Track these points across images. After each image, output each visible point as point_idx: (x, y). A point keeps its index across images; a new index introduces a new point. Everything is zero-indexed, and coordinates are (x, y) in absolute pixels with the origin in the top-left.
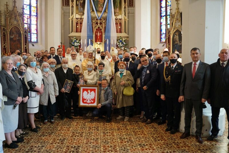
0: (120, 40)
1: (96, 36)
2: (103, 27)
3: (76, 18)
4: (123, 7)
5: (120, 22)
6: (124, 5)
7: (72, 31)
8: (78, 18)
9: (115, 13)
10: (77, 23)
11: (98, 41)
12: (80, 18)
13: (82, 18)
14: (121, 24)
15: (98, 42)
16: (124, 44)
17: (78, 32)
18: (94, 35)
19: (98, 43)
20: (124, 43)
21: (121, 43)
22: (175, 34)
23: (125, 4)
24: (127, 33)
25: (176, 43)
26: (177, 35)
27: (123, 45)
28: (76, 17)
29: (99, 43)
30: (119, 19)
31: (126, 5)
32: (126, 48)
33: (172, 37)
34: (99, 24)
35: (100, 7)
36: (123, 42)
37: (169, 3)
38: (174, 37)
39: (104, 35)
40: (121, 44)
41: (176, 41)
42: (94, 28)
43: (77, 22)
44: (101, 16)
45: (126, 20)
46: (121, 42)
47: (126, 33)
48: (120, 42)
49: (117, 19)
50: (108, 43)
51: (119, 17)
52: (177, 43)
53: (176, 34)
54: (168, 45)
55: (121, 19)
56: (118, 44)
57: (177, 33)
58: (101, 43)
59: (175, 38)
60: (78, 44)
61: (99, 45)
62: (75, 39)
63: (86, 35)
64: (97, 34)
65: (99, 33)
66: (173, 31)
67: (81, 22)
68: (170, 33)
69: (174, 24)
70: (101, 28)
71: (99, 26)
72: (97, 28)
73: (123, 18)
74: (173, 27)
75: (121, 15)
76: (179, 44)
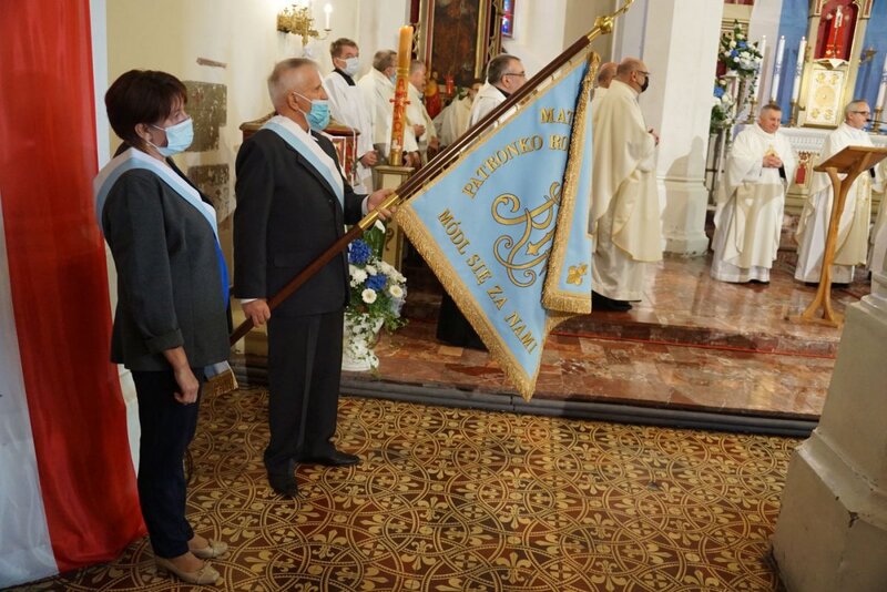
1: (827, 25)
11: (829, 52)
15: (830, 56)
18: (816, 22)
19: (831, 61)
29: (835, 62)
39: (865, 22)
50: (886, 65)
58: (845, 62)
60: (758, 59)
61: (829, 74)
62: (741, 36)
63: (778, 21)
64: (830, 16)
65: (843, 12)
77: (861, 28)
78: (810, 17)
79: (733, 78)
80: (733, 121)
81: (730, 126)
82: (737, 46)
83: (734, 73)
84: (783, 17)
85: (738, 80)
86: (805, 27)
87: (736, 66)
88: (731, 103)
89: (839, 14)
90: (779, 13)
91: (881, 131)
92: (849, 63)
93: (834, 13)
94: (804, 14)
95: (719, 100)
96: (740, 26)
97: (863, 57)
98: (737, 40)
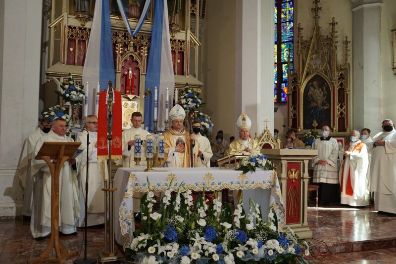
0: (187, 93)
2: (141, 57)
3: (70, 27)
4: (189, 12)
5: (181, 49)
6: (191, 8)
7: (56, 60)
8: (75, 28)
9: (171, 25)
10: (71, 41)
11: (128, 91)
12: (80, 28)
13: (85, 29)
14: (182, 54)
15: (129, 94)
16: (197, 103)
17: (75, 65)
18: (119, 76)
19: (129, 96)
20: (199, 100)
21: (191, 100)
22: (310, 84)
23: (193, 6)
24: (197, 76)
25: (313, 104)
26: (315, 88)
27: (196, 106)
28: (70, 24)
29: (131, 96)
30: (179, 41)
31: (196, 9)
32: (201, 114)
33: (303, 92)
34: (131, 49)
35: (132, 6)
36: (196, 97)
37: (285, 14)
38: (308, 92)
39: (144, 76)
40: (192, 102)
41: (313, 100)
42: (119, 56)
43: (72, 36)
44: (139, 29)
45: (195, 44)
46: (191, 98)
47: (195, 76)
48: (188, 98)
49: (175, 40)
50: (156, 99)
51: (180, 36)
52: (315, 104)
53: (312, 86)
54: (291, 109)
55: (183, 41)
57: (315, 83)
58: (137, 96)
59: (310, 93)
60: (81, 95)
61: (130, 103)
62: (71, 82)
63: (98, 75)
64: (126, 73)
65: (132, 71)
66: (306, 78)
67: (82, 37)
68: (299, 82)
69: (308, 61)
70: (136, 58)
71: (132, 52)
72: (127, 57)
73: (189, 39)
74: (306, 69)
75: (185, 32)
76: (321, 108)
77: (143, 79)
78: (116, 73)
80: (70, 131)
82: (69, 88)
83: (68, 103)
84: (100, 72)
85: (70, 107)
86: (114, 78)
87: (68, 99)
88: (67, 120)
89: (130, 72)
91: (158, 132)
92: (139, 97)
93: (128, 71)
94: (112, 71)
96: (71, 77)
97: (146, 94)
98: (70, 84)
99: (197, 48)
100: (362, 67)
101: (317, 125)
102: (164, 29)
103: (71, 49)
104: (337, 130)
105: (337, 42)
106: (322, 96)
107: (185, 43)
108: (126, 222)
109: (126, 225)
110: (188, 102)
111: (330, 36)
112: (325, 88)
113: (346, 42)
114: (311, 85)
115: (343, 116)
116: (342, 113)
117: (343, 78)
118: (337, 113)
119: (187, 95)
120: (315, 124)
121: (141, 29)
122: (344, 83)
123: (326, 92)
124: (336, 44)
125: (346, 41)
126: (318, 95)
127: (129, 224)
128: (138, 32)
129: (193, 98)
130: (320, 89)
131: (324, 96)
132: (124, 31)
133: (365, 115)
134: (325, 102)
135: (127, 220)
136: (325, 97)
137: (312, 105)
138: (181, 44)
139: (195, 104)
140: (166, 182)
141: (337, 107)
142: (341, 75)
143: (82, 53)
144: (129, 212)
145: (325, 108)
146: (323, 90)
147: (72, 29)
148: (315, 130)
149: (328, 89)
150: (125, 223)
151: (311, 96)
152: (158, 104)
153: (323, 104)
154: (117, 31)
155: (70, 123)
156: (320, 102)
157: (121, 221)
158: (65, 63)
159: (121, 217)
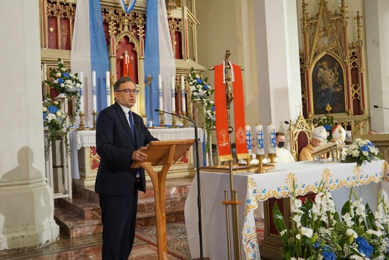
0: (195, 78)
1: (121, 63)
2: (138, 38)
3: (49, 2)
5: (178, 28)
8: (55, 2)
10: (52, 19)
12: (62, 3)
13: (68, 5)
14: (178, 35)
16: (208, 89)
18: (114, 61)
21: (201, 86)
22: (319, 64)
26: (325, 69)
27: (207, 93)
30: (175, 19)
32: (212, 102)
33: (312, 74)
34: (126, 29)
36: (205, 83)
38: (317, 73)
39: (143, 61)
40: (202, 89)
41: (323, 82)
42: (112, 37)
43: (52, 12)
44: (133, 6)
45: (192, 23)
46: (200, 84)
47: (194, 60)
48: (198, 84)
49: (171, 19)
51: (176, 13)
52: (326, 87)
53: (322, 67)
55: (180, 20)
56: (193, 88)
57: (324, 63)
59: (319, 74)
60: (78, 85)
62: (64, 69)
63: (89, 60)
64: (122, 57)
65: (129, 55)
66: (314, 58)
67: (65, 14)
68: (307, 63)
69: (316, 41)
70: (132, 39)
71: (126, 32)
72: (121, 37)
73: (186, 17)
74: (314, 48)
75: (181, 8)
76: (333, 90)
77: (141, 64)
78: (110, 58)
79: (63, 99)
80: (68, 130)
81: (66, 133)
82: (62, 76)
83: (62, 95)
84: (91, 57)
85: (66, 100)
86: (108, 63)
87: (63, 90)
88: (64, 117)
89: (126, 56)
90: (90, 55)
91: (166, 126)
92: (139, 86)
93: (124, 55)
94: (105, 55)
95: (54, 115)
97: (146, 82)
98: (62, 72)
99: (195, 27)
100: (378, 44)
101: (330, 109)
102: (159, 5)
103: (52, 30)
104: (353, 114)
105: (348, 18)
106: (333, 77)
107: (182, 22)
108: (251, 243)
109: (251, 247)
110: (198, 89)
111: (339, 12)
112: (336, 69)
113: (358, 18)
114: (320, 66)
115: (358, 98)
116: (356, 95)
117: (356, 57)
118: (352, 95)
119: (195, 81)
120: (329, 108)
121: (135, 5)
122: (357, 63)
123: (338, 73)
124: (347, 20)
125: (358, 16)
126: (329, 76)
127: (253, 246)
128: (132, 8)
129: (202, 84)
130: (331, 70)
131: (335, 77)
132: (114, 7)
133: (383, 96)
134: (337, 83)
135: (251, 241)
136: (337, 78)
137: (323, 88)
138: (178, 23)
139: (205, 91)
140: (286, 185)
141: (351, 89)
142: (353, 53)
143: (65, 34)
144: (252, 229)
145: (338, 90)
146: (334, 71)
147: (52, 3)
148: (330, 115)
149: (340, 69)
150: (249, 246)
151: (321, 78)
152: (163, 93)
153: (335, 86)
154: (106, 8)
155: (68, 119)
156: (331, 84)
157: (244, 243)
158: (47, 46)
159: (244, 237)
